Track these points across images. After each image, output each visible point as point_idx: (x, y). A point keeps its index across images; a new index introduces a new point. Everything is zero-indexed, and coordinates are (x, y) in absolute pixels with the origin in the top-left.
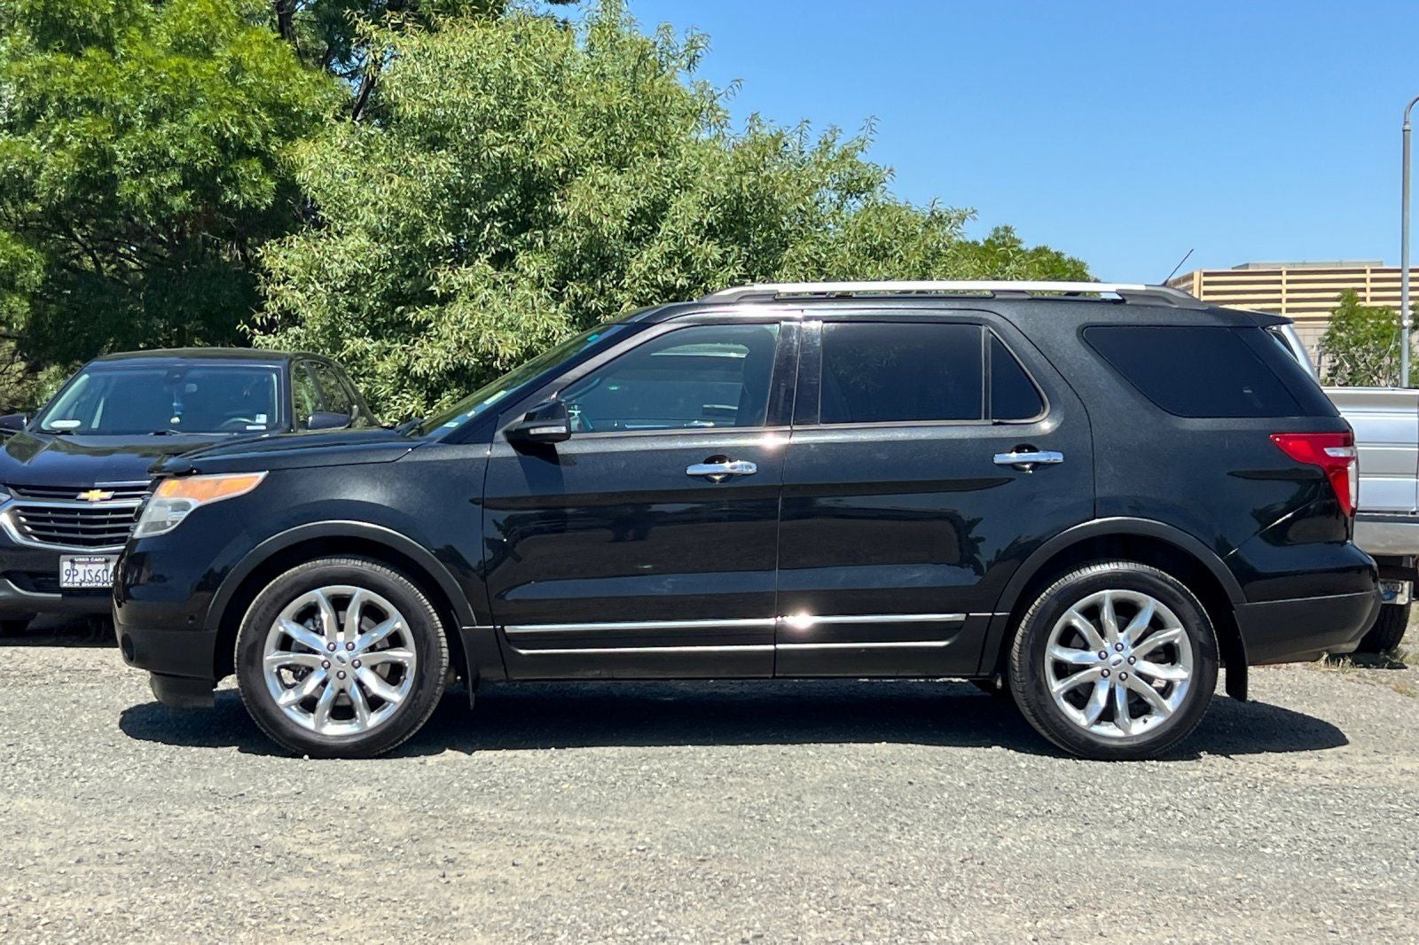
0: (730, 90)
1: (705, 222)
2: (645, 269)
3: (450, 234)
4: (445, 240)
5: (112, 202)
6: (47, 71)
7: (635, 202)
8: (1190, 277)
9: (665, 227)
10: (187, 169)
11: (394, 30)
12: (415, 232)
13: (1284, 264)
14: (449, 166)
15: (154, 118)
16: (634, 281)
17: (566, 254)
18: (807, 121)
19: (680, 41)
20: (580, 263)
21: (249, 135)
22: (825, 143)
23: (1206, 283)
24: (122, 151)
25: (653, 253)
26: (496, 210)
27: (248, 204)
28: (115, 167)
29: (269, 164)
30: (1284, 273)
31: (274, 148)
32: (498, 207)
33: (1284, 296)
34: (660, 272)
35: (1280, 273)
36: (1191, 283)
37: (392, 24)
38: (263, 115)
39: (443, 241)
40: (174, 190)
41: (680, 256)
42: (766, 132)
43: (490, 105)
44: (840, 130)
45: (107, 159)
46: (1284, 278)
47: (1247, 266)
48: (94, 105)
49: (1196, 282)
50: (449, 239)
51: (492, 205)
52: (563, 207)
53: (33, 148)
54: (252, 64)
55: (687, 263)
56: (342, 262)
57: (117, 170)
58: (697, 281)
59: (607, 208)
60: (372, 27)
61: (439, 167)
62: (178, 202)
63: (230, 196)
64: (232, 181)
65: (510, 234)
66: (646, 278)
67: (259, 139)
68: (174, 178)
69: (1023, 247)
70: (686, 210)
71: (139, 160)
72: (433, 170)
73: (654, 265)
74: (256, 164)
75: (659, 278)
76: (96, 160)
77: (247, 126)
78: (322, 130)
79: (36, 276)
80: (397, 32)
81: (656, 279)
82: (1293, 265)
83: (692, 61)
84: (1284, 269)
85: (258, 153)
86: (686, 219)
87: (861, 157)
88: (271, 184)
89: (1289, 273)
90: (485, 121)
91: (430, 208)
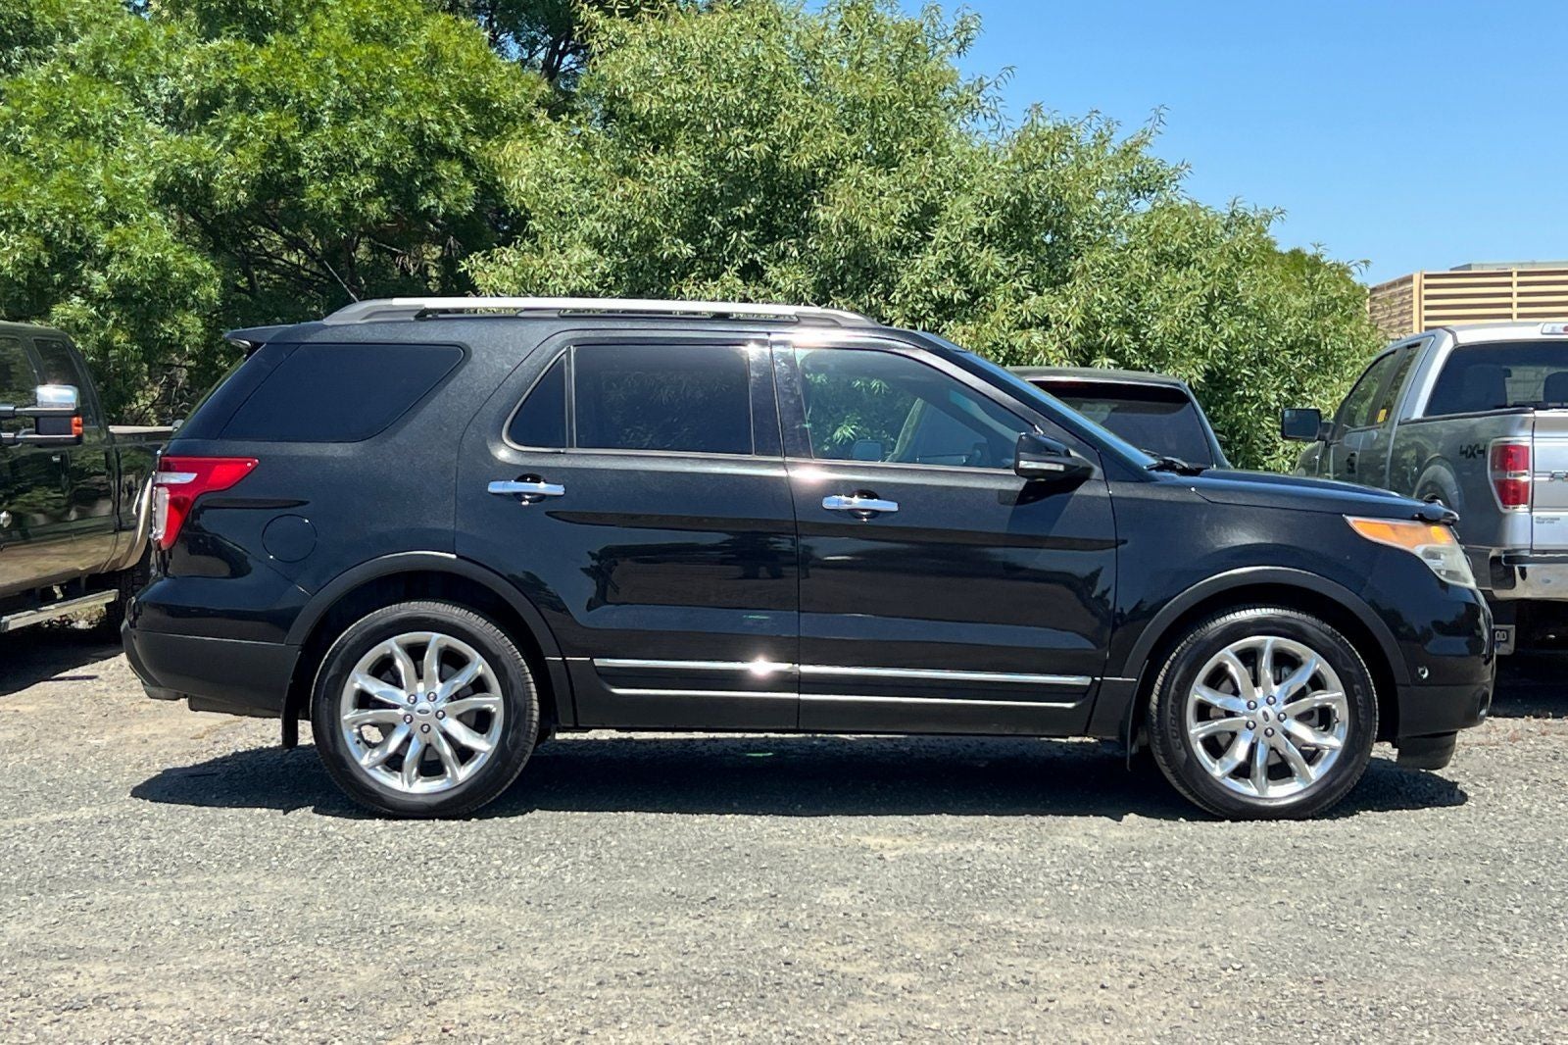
0: (1000, 79)
1: (986, 229)
2: (918, 282)
3: (689, 245)
4: (684, 251)
5: (297, 209)
6: (222, 59)
7: (905, 206)
8: (1409, 280)
9: (939, 234)
10: (385, 171)
11: (622, 17)
12: (649, 242)
13: (1514, 264)
14: (690, 168)
15: (343, 112)
16: (906, 296)
17: (829, 266)
18: (1096, 112)
19: (949, 24)
20: (843, 275)
21: (449, 134)
22: (1100, 137)
23: (1427, 287)
24: (310, 150)
25: (928, 261)
26: (742, 216)
27: (448, 208)
28: (300, 169)
29: (469, 165)
30: (1515, 274)
31: (472, 148)
32: (745, 213)
33: (1515, 300)
34: (935, 285)
35: (1510, 274)
36: (1408, 286)
37: (620, 10)
38: (462, 111)
39: (681, 253)
40: (368, 196)
41: (956, 266)
42: (1047, 125)
43: (738, 99)
44: (1118, 123)
45: (294, 161)
46: (1515, 279)
47: (1469, 266)
48: (277, 99)
49: (1415, 285)
50: (688, 250)
51: (738, 212)
52: (824, 212)
53: (206, 147)
54: (450, 53)
55: (963, 275)
56: (566, 278)
57: (302, 172)
58: (975, 295)
59: (873, 212)
60: (597, 14)
61: (680, 170)
62: (374, 208)
63: (428, 201)
64: (433, 183)
65: (759, 243)
66: (919, 291)
67: (457, 138)
68: (368, 183)
69: (1278, 249)
70: (963, 212)
71: (328, 160)
72: (673, 173)
73: (928, 277)
74: (458, 167)
75: (935, 292)
76: (280, 161)
77: (447, 124)
78: (515, 131)
79: (212, 291)
80: (625, 19)
81: (931, 292)
82: (1521, 264)
83: (962, 46)
84: (1515, 270)
85: (461, 155)
86: (965, 224)
87: (1145, 152)
88: (470, 189)
89: (1520, 274)
90: (732, 116)
91: (667, 216)
